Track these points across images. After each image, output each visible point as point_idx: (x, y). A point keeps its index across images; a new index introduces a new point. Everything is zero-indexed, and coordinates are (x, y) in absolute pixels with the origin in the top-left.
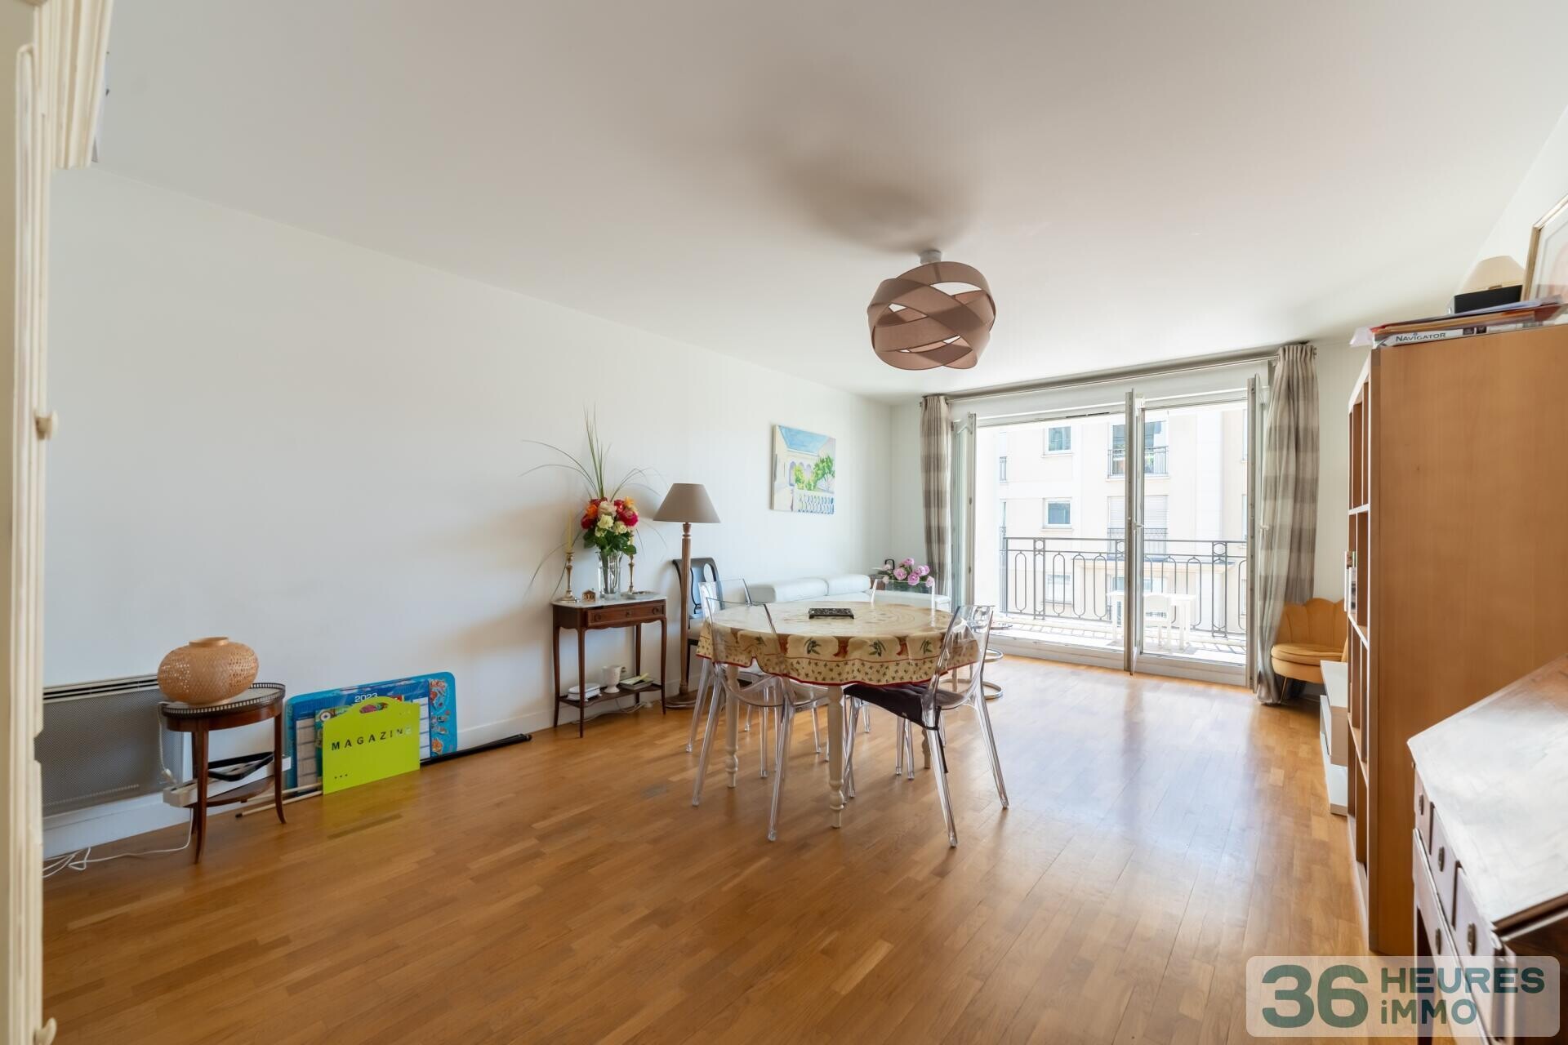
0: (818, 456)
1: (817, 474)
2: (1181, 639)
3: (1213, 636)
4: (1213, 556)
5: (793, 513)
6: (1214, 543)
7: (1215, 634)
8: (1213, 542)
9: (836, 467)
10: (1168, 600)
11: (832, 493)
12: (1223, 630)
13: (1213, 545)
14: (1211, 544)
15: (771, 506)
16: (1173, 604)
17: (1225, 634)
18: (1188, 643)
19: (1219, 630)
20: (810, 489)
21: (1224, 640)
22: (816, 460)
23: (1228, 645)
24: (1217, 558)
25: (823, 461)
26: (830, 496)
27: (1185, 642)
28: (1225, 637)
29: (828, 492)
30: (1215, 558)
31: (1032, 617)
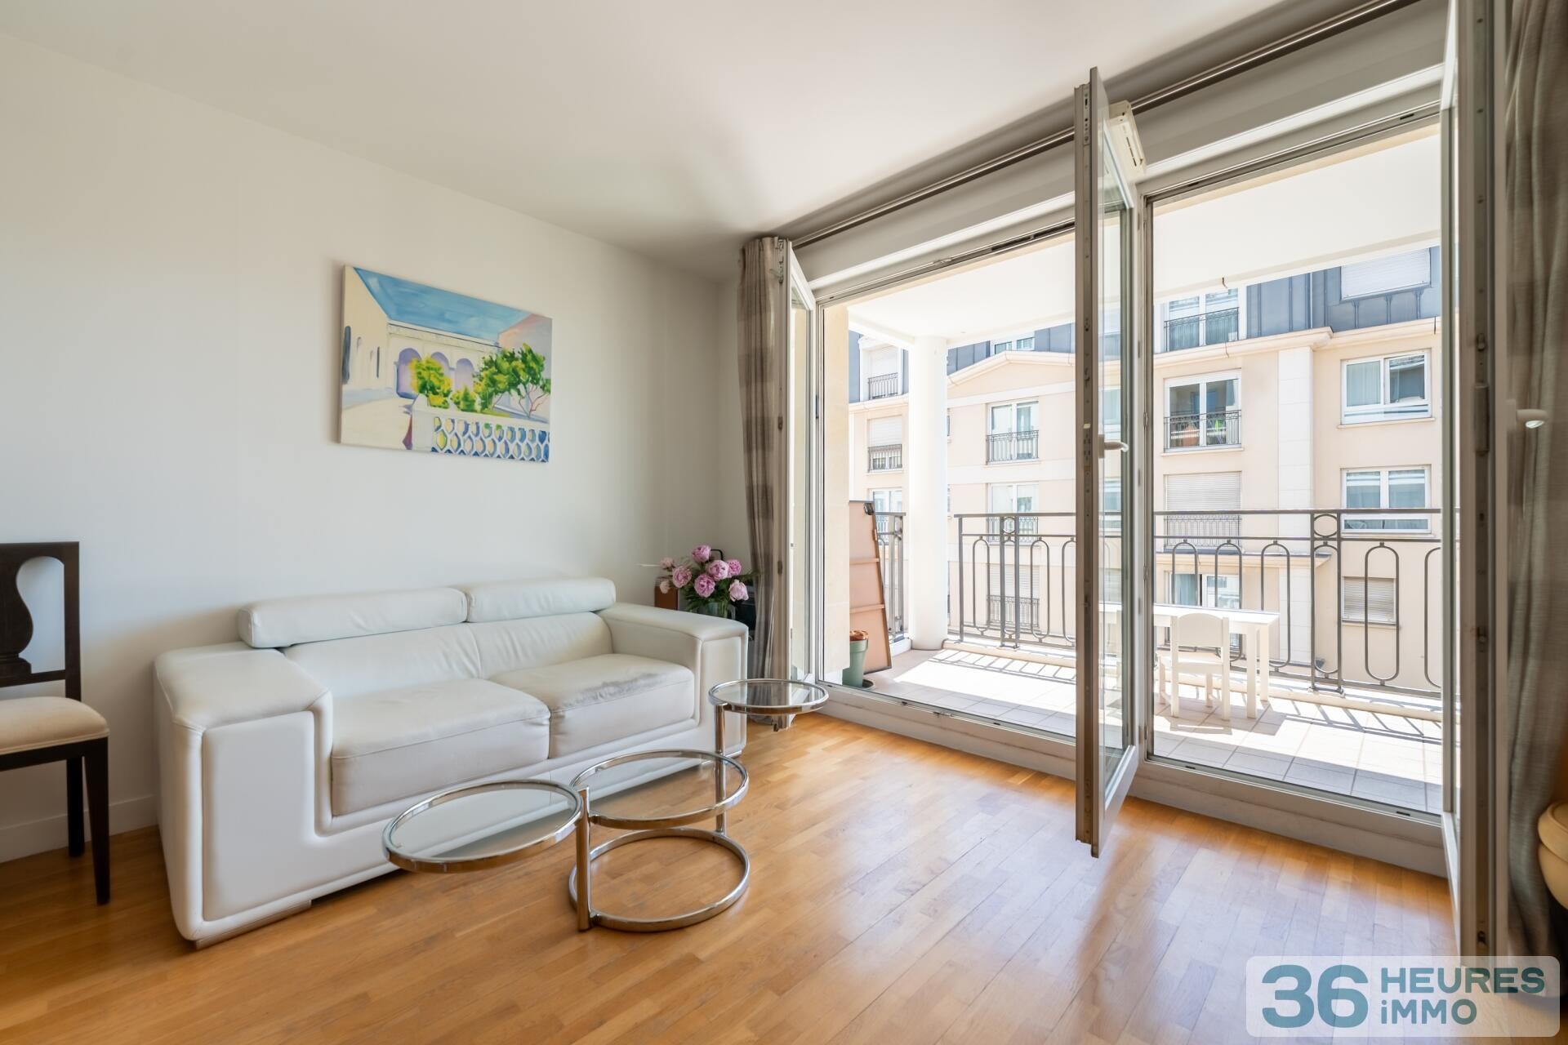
0: (497, 345)
1: (493, 382)
2: (1250, 692)
3: (1315, 689)
4: (1313, 539)
5: (408, 454)
6: (1314, 515)
7: (1318, 685)
8: (1312, 513)
9: (556, 370)
10: (1224, 623)
11: (545, 421)
12: (1335, 677)
13: (1313, 520)
14: (1309, 516)
15: (336, 436)
16: (1234, 629)
17: (1339, 683)
18: (1264, 701)
19: (1327, 678)
20: (469, 408)
21: (1335, 698)
22: (491, 353)
23: (1346, 708)
24: (1321, 543)
25: (511, 357)
26: (539, 428)
27: (1258, 699)
28: (1339, 691)
29: (529, 417)
30: (1317, 543)
31: (998, 643)
